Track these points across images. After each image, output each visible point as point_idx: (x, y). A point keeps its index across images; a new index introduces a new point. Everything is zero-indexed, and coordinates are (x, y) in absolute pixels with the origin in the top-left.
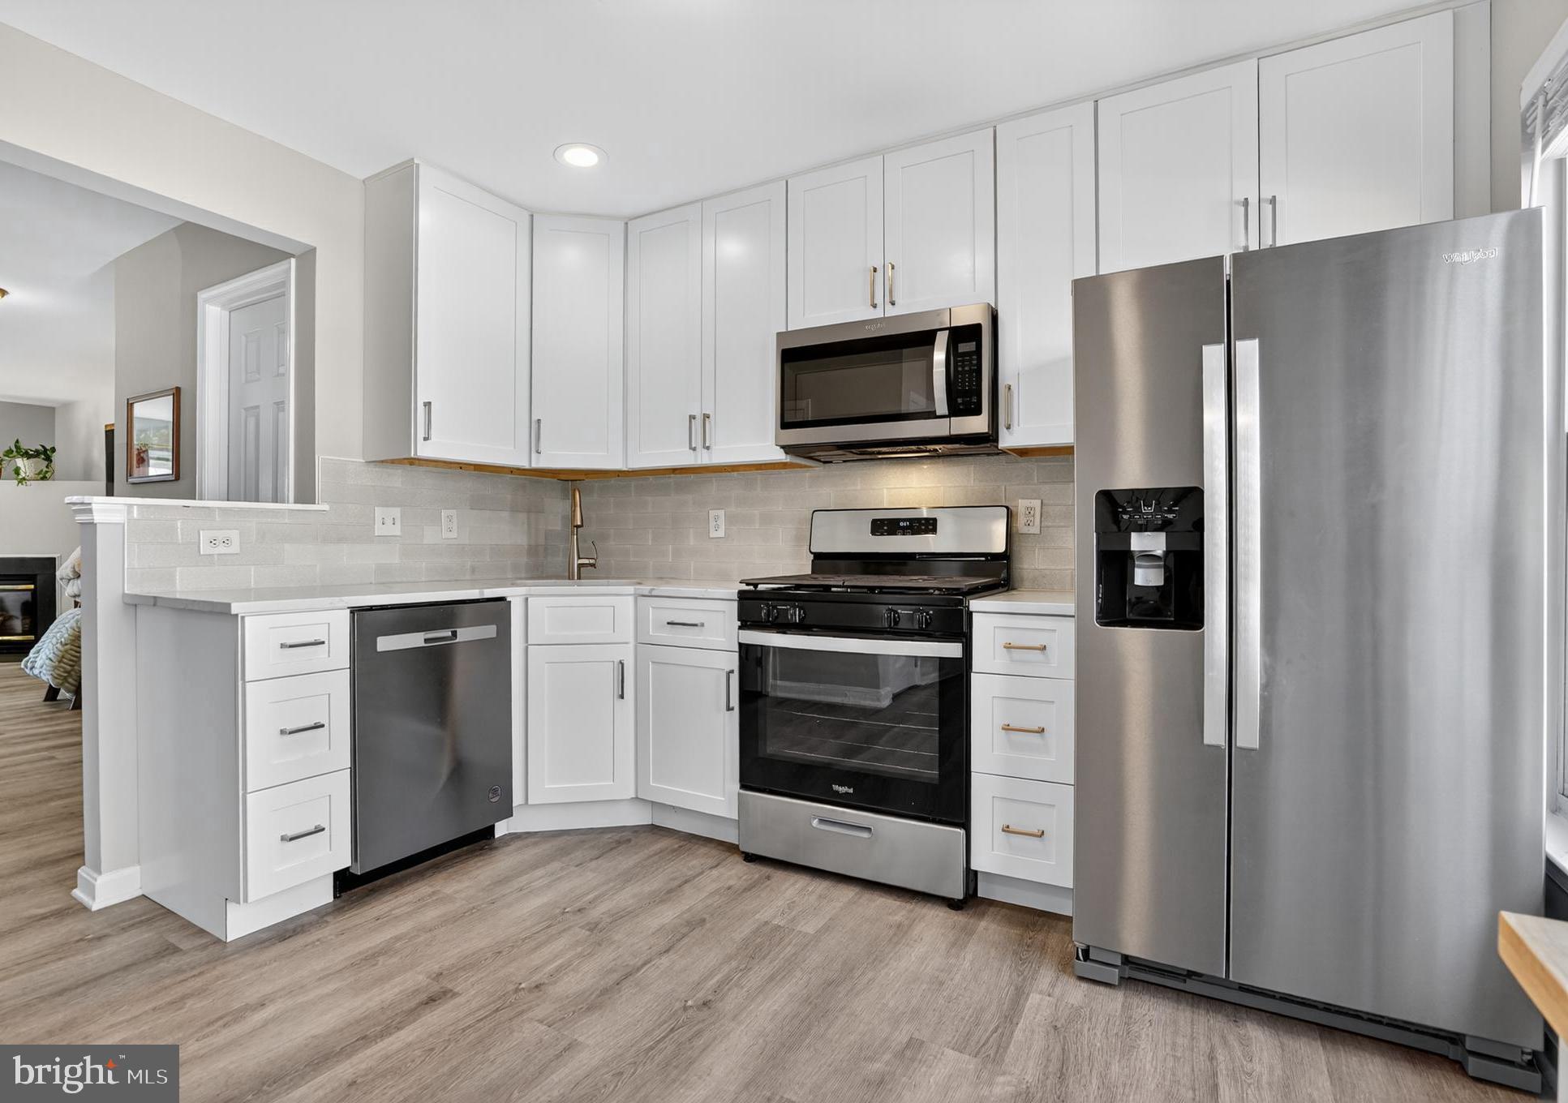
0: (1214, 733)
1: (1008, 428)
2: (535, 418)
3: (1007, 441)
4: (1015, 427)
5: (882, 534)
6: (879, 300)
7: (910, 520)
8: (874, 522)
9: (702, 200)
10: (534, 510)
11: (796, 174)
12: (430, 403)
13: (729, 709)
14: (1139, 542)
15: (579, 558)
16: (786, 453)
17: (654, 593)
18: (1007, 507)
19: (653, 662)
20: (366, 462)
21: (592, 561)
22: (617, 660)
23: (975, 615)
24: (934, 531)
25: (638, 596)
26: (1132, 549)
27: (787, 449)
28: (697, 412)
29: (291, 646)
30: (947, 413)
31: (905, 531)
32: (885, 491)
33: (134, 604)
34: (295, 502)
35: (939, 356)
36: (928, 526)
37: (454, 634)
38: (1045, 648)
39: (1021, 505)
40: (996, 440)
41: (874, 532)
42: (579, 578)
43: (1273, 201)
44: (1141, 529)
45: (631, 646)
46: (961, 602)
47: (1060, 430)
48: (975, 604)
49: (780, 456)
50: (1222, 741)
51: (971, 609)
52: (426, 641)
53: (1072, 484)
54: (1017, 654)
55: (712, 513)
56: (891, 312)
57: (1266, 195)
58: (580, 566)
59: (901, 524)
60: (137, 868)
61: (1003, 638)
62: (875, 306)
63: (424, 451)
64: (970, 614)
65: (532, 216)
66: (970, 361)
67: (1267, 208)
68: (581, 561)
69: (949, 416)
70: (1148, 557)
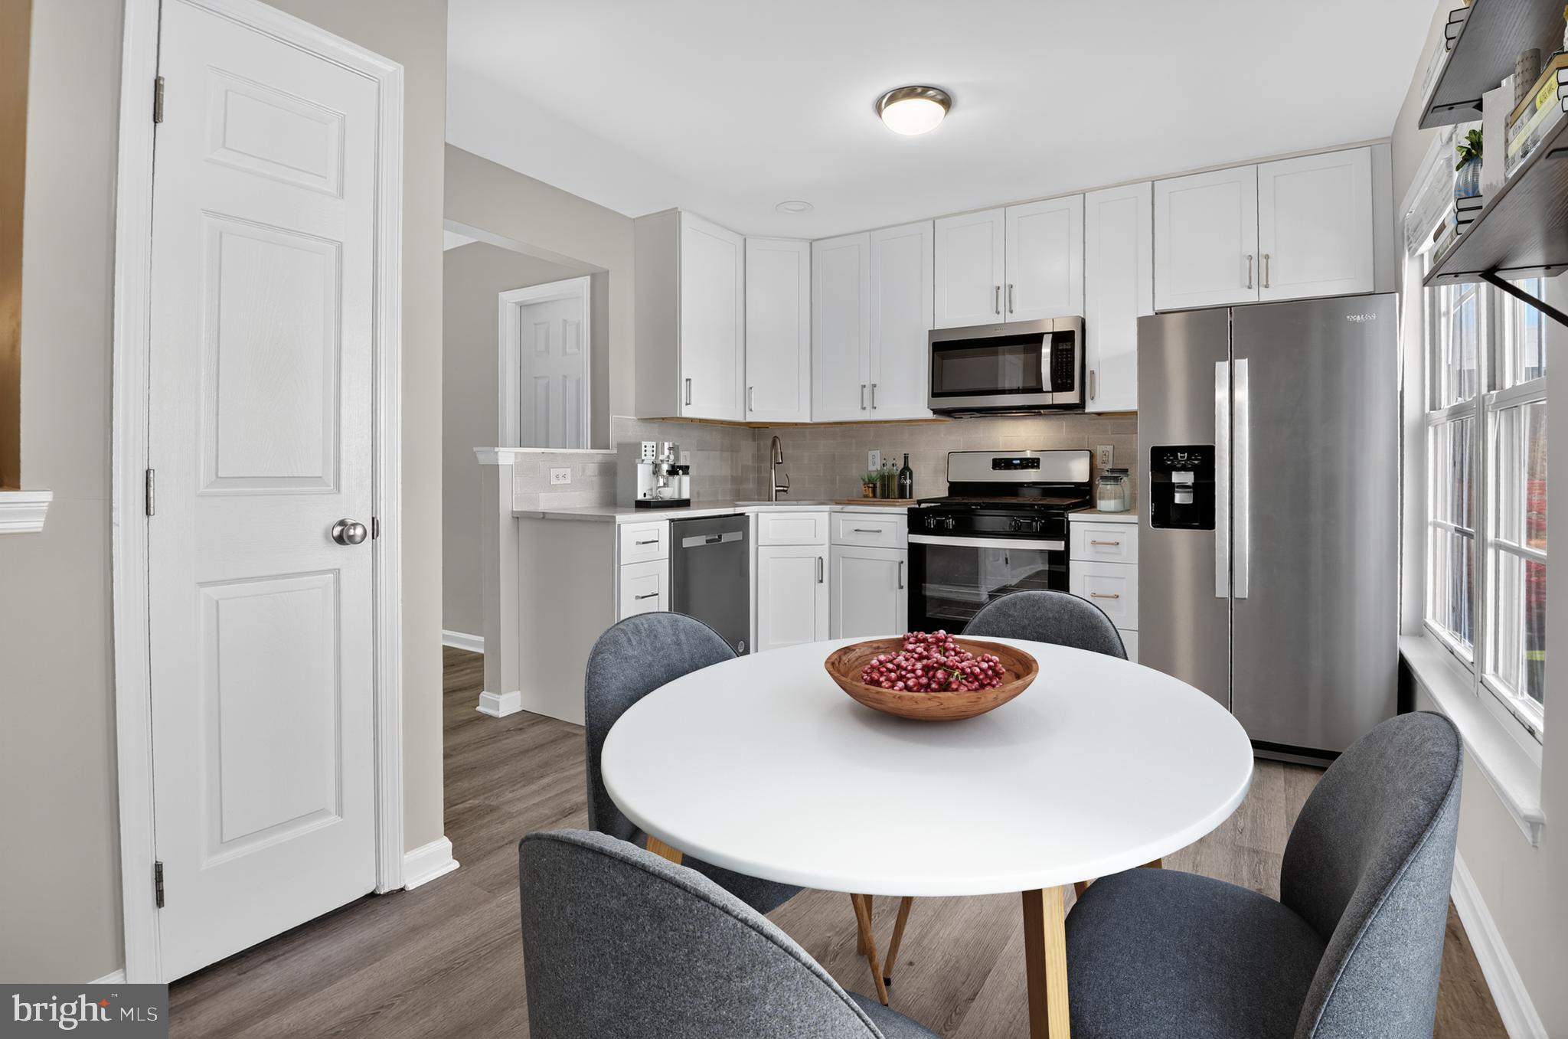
0: (1222, 591)
1: (1092, 399)
2: (747, 387)
3: (1090, 407)
4: (1096, 398)
5: (1000, 469)
6: (1001, 308)
7: (1021, 460)
8: (994, 460)
9: (870, 231)
10: (734, 450)
11: (939, 217)
12: (690, 380)
13: (901, 587)
14: (1177, 478)
15: (776, 486)
16: (934, 413)
17: (844, 510)
18: (1090, 451)
19: (843, 557)
20: (639, 419)
21: (785, 489)
22: (818, 557)
23: (1071, 523)
24: (1038, 467)
25: (831, 512)
26: (1173, 481)
27: (935, 412)
28: (867, 383)
29: (644, 543)
30: (1051, 390)
31: (1016, 467)
32: (1001, 438)
33: (518, 518)
34: (592, 448)
35: (1046, 350)
36: (1032, 463)
37: (720, 537)
38: (1118, 544)
39: (1100, 449)
40: (1084, 407)
41: (994, 468)
42: (776, 500)
43: (1267, 257)
44: (1178, 470)
45: (827, 546)
46: (1062, 515)
47: (1128, 400)
48: (1072, 516)
49: (930, 415)
50: (1227, 595)
51: (1070, 519)
52: (707, 541)
53: (1135, 435)
54: (1101, 548)
55: (871, 454)
56: (1011, 319)
57: (1263, 252)
58: (776, 491)
59: (1015, 462)
60: (519, 692)
61: (1089, 538)
62: (998, 313)
63: (687, 412)
64: (1068, 522)
65: (745, 240)
66: (1067, 355)
67: (1263, 261)
68: (777, 488)
69: (1052, 392)
70: (1183, 486)
